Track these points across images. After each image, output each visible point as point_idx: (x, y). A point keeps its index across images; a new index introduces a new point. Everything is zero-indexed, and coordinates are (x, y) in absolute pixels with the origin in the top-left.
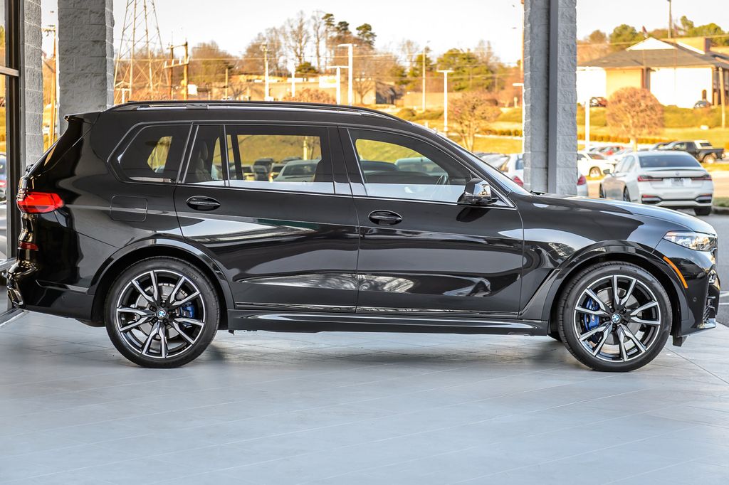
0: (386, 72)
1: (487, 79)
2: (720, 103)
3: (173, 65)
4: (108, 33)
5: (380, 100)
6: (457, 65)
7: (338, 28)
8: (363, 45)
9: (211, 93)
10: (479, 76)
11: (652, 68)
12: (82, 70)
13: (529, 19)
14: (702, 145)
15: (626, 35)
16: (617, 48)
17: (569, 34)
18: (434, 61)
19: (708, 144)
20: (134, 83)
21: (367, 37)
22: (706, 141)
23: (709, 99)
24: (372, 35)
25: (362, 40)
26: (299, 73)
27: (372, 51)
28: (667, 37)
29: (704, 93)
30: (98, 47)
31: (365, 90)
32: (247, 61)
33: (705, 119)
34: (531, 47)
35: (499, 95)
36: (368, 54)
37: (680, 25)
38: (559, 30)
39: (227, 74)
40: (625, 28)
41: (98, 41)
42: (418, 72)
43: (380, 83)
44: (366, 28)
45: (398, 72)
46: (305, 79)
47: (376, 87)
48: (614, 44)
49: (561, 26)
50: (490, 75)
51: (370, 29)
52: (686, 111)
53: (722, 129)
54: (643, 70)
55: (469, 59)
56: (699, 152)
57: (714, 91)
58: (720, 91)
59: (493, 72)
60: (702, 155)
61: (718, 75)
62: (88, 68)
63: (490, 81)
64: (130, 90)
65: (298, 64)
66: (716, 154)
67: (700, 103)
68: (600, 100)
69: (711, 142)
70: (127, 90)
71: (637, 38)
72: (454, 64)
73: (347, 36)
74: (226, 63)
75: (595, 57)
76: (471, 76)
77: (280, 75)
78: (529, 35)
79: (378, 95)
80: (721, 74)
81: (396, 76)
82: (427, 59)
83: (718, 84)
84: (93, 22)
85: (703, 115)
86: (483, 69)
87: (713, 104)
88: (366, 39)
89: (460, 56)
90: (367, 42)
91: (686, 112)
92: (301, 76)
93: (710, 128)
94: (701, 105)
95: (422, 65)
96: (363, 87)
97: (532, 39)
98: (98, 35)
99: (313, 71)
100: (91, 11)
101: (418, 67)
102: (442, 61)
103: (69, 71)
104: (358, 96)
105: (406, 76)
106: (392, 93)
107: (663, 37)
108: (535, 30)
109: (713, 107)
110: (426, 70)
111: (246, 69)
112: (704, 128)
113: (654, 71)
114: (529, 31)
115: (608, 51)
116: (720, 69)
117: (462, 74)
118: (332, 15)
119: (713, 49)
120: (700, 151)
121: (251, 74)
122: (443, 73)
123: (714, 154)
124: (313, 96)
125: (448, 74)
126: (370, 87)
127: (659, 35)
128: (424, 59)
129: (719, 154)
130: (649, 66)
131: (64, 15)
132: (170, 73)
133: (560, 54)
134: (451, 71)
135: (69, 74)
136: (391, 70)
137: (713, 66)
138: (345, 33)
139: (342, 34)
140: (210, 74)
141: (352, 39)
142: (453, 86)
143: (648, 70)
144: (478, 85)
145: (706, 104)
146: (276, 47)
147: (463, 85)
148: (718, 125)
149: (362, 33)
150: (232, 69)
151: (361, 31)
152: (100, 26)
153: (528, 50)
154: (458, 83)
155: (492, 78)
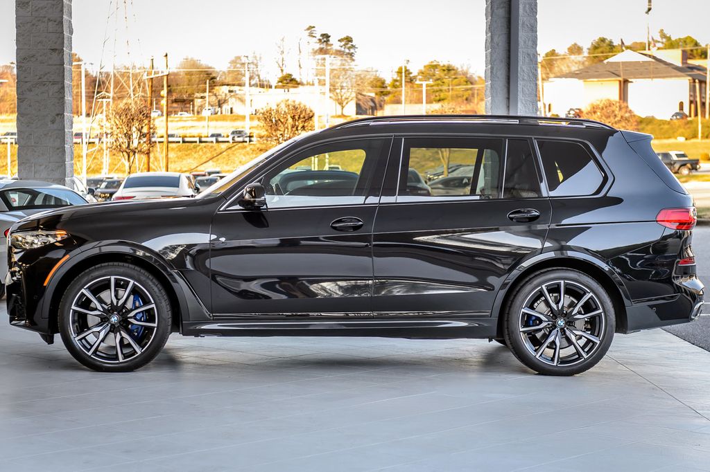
0: (366, 84)
1: (467, 90)
2: (696, 115)
3: (152, 76)
4: (65, 41)
5: (360, 112)
6: (437, 76)
7: (320, 40)
8: (344, 56)
9: (193, 105)
10: (458, 87)
11: (630, 80)
12: (40, 78)
13: (490, 28)
14: (678, 156)
15: (603, 48)
16: (596, 60)
17: (530, 43)
18: (414, 72)
19: (683, 156)
20: (115, 93)
21: (349, 48)
22: (682, 153)
23: (686, 111)
24: (353, 46)
25: (344, 52)
26: (280, 84)
27: (353, 62)
28: (645, 50)
29: (681, 105)
30: (55, 55)
31: (346, 101)
32: (229, 72)
33: (681, 130)
34: (491, 56)
35: (479, 106)
36: (349, 65)
37: (658, 37)
38: (519, 39)
39: (208, 85)
40: (603, 40)
41: (56, 49)
42: (398, 83)
43: (361, 94)
44: (349, 40)
45: (379, 84)
46: (286, 90)
47: (357, 98)
48: (591, 55)
49: (522, 35)
50: (470, 86)
51: (351, 41)
52: (664, 122)
53: (699, 140)
54: (620, 81)
55: (449, 70)
56: (674, 164)
57: (691, 102)
58: (696, 102)
59: (472, 83)
60: (677, 166)
61: (695, 86)
62: (46, 77)
63: (470, 92)
64: (111, 100)
65: (280, 75)
66: (691, 165)
67: (677, 114)
68: (578, 111)
69: (687, 153)
70: (108, 100)
71: (614, 50)
72: (434, 75)
73: (329, 48)
74: (208, 74)
75: (574, 68)
76: (451, 88)
77: (262, 86)
78: (491, 44)
79: (358, 106)
80: (697, 85)
81: (376, 87)
82: (406, 71)
83: (695, 96)
84: (51, 30)
85: (679, 126)
86: (462, 80)
87: (690, 116)
88: (347, 51)
89: (439, 68)
90: (349, 53)
91: (664, 124)
92: (283, 87)
93: (686, 139)
94: (678, 117)
95: (401, 77)
96: (343, 98)
97: (492, 47)
98: (55, 43)
99: (294, 82)
100: (49, 19)
101: (398, 79)
102: (423, 73)
103: (26, 80)
104: (339, 107)
105: (386, 87)
106: (372, 104)
107: (640, 50)
108: (496, 39)
109: (689, 119)
110: (406, 82)
111: (228, 80)
112: (681, 139)
113: (631, 82)
114: (490, 40)
115: (587, 63)
116: (697, 81)
117: (441, 85)
118: (314, 27)
119: (690, 62)
120: (675, 162)
121: (234, 85)
122: (422, 84)
123: (689, 165)
124: (290, 107)
125: (427, 86)
126: (350, 98)
127: (637, 47)
128: (403, 71)
129: (694, 165)
130: (626, 78)
131: (21, 23)
132: (150, 84)
133: (520, 63)
134: (431, 82)
135: (26, 82)
136: (372, 82)
137: (690, 78)
138: (327, 44)
139: (323, 46)
140: (193, 85)
141: (334, 51)
142: (433, 97)
143: (626, 82)
144: (458, 97)
145: (683, 116)
146: (258, 59)
147: (442, 96)
148: (695, 136)
149: (344, 45)
150: (215, 80)
151: (343, 43)
152: (58, 35)
153: (489, 59)
154: (437, 94)
155: (471, 89)
